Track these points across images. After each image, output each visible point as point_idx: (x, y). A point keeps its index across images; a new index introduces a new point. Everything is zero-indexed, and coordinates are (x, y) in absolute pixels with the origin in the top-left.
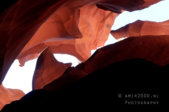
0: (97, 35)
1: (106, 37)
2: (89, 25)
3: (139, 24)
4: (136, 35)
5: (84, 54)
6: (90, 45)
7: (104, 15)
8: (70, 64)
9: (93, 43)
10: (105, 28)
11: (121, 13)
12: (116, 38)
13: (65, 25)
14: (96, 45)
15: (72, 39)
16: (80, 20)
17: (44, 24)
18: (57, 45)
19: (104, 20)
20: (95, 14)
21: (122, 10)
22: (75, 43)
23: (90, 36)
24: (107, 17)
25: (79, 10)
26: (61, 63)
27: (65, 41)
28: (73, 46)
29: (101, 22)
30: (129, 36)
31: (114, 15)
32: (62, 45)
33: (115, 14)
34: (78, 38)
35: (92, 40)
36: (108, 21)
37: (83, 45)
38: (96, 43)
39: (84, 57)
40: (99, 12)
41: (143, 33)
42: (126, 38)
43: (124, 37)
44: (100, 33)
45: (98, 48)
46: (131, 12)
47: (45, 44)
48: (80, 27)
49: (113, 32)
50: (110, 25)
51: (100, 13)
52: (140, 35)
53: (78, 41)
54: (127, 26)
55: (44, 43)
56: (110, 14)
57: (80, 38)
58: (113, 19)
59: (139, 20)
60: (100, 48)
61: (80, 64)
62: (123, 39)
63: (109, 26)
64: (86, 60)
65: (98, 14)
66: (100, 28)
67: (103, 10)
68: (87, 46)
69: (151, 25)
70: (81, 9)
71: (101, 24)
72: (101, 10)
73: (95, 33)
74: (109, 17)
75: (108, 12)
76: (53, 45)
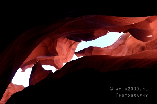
0: (67, 55)
1: (72, 56)
2: (62, 48)
3: (91, 48)
4: (89, 54)
5: (59, 65)
6: (62, 60)
7: (71, 43)
8: (51, 71)
9: (64, 59)
10: (72, 51)
12: (78, 57)
13: (49, 48)
14: (66, 60)
15: (52, 57)
16: (57, 46)
17: (36, 48)
18: (44, 60)
19: (71, 46)
20: (66, 42)
21: (81, 41)
22: (54, 59)
23: (63, 55)
24: (73, 44)
25: (57, 40)
26: (46, 70)
27: (49, 58)
28: (53, 61)
29: (69, 47)
30: (85, 55)
32: (46, 60)
33: (77, 42)
34: (56, 56)
35: (64, 57)
36: (73, 46)
37: (59, 60)
38: (66, 59)
39: (59, 67)
40: (68, 41)
41: (93, 54)
42: (83, 56)
44: (68, 53)
45: (67, 62)
46: (86, 41)
47: (37, 59)
48: (57, 50)
49: (76, 53)
51: (69, 42)
52: (91, 55)
53: (56, 58)
54: (84, 49)
55: (36, 59)
56: (74, 42)
57: (57, 56)
58: (76, 45)
59: (91, 46)
60: (68, 62)
61: (57, 71)
62: (81, 57)
63: (74, 49)
64: (60, 69)
65: (67, 42)
66: (69, 50)
68: (61, 61)
69: (98, 49)
70: (58, 39)
71: (69, 48)
72: (70, 40)
73: (66, 53)
74: (74, 44)
75: (73, 41)
76: (41, 60)
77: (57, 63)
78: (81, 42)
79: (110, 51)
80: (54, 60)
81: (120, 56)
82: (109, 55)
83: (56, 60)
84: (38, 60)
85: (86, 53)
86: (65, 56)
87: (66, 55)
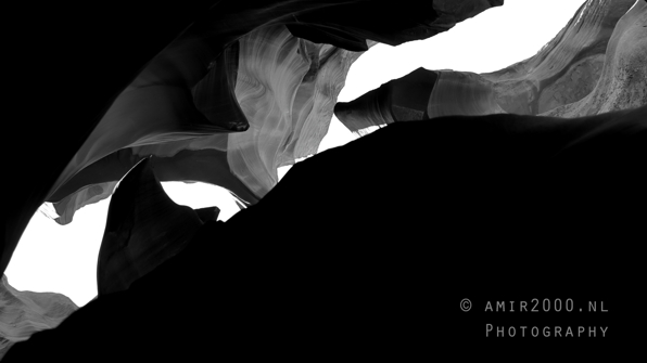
0: (294, 121)
1: (322, 125)
2: (267, 87)
3: (422, 80)
4: (414, 115)
5: (254, 181)
6: (271, 153)
7: (314, 56)
8: (214, 211)
9: (281, 144)
10: (318, 100)
11: (367, 49)
12: (353, 129)
13: (194, 90)
14: (291, 150)
15: (216, 135)
16: (240, 74)
17: (128, 89)
18: (172, 153)
19: (312, 74)
20: (284, 54)
21: (368, 42)
22: (225, 145)
23: (273, 122)
24: (324, 62)
25: (237, 44)
26: (186, 209)
27: (197, 142)
28: (222, 156)
29: (304, 80)
30: (391, 121)
31: (344, 56)
32: (185, 154)
33: (345, 53)
34: (235, 129)
35: (278, 134)
36: (324, 74)
37: (252, 150)
38: (290, 144)
39: (255, 189)
40: (298, 47)
41: (435, 109)
42: (382, 126)
43: (378, 125)
44: (301, 113)
45: (297, 161)
46: (394, 45)
47: (135, 152)
48: (241, 96)
49: (342, 110)
50: (334, 87)
51: (300, 51)
52: (426, 114)
53: (235, 140)
54: (387, 88)
55: (130, 149)
56: (331, 54)
57: (246, 129)
58: (343, 70)
59: (421, 70)
60: (302, 159)
61: (243, 210)
62: (373, 129)
63: (331, 90)
64: (262, 197)
65: (294, 54)
66: (302, 97)
67: (310, 42)
68: (263, 156)
69: (460, 84)
70: (241, 39)
71: (305, 84)
72: (305, 41)
73: (286, 112)
74: (328, 64)
75: (326, 48)
76: (158, 153)
77: (243, 167)
78: (365, 48)
79: (529, 88)
80: (224, 155)
81: (583, 115)
82: (522, 112)
83: (238, 154)
84: (141, 154)
85: (394, 106)
86: (282, 127)
87: (288, 124)
